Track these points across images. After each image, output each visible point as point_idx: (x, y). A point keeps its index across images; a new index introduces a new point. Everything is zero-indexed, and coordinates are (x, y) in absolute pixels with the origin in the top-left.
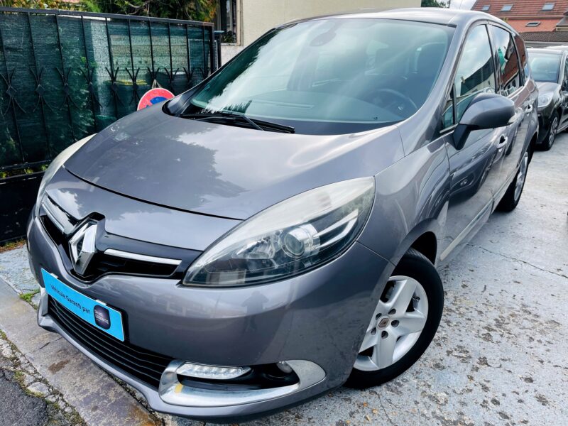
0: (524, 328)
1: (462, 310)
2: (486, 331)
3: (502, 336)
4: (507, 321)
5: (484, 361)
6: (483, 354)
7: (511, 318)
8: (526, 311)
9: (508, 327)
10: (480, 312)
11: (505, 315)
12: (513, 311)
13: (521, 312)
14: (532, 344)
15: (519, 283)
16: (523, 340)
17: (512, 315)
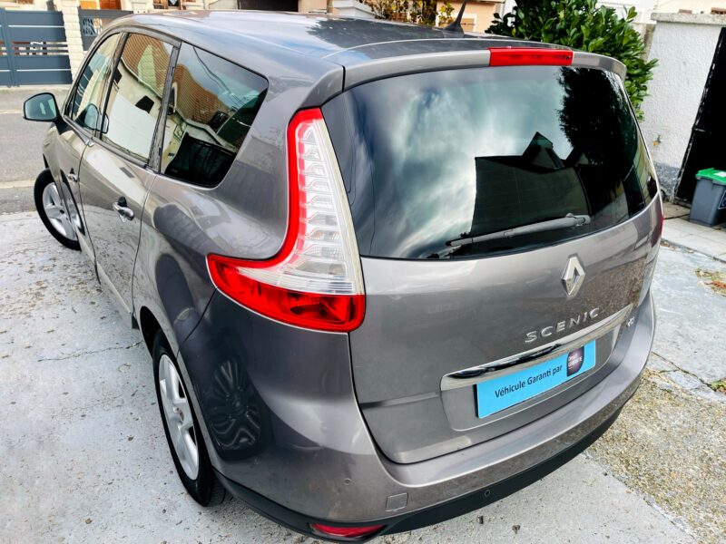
0: (18, 302)
1: (73, 288)
2: (44, 286)
3: (31, 289)
4: (35, 299)
5: (31, 272)
6: (34, 275)
7: (32, 303)
8: (26, 313)
9: (31, 296)
10: (59, 294)
11: (39, 302)
12: (35, 308)
13: (28, 311)
14: (6, 295)
15: (49, 332)
16: (13, 294)
17: (33, 306)
